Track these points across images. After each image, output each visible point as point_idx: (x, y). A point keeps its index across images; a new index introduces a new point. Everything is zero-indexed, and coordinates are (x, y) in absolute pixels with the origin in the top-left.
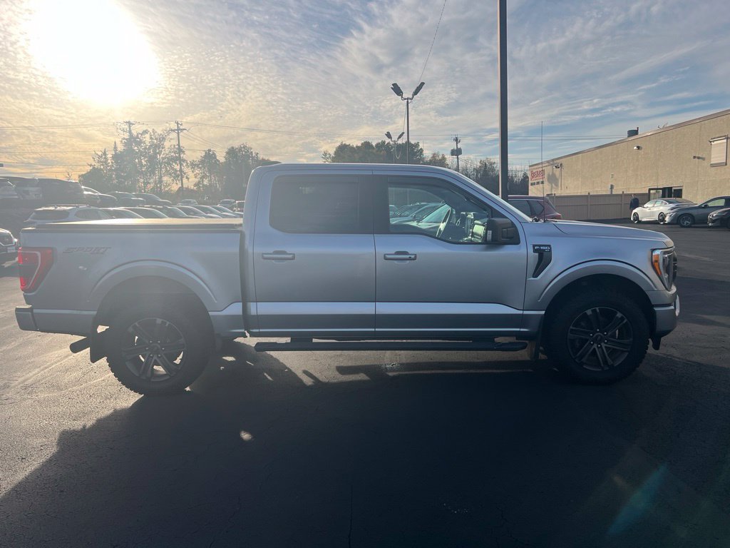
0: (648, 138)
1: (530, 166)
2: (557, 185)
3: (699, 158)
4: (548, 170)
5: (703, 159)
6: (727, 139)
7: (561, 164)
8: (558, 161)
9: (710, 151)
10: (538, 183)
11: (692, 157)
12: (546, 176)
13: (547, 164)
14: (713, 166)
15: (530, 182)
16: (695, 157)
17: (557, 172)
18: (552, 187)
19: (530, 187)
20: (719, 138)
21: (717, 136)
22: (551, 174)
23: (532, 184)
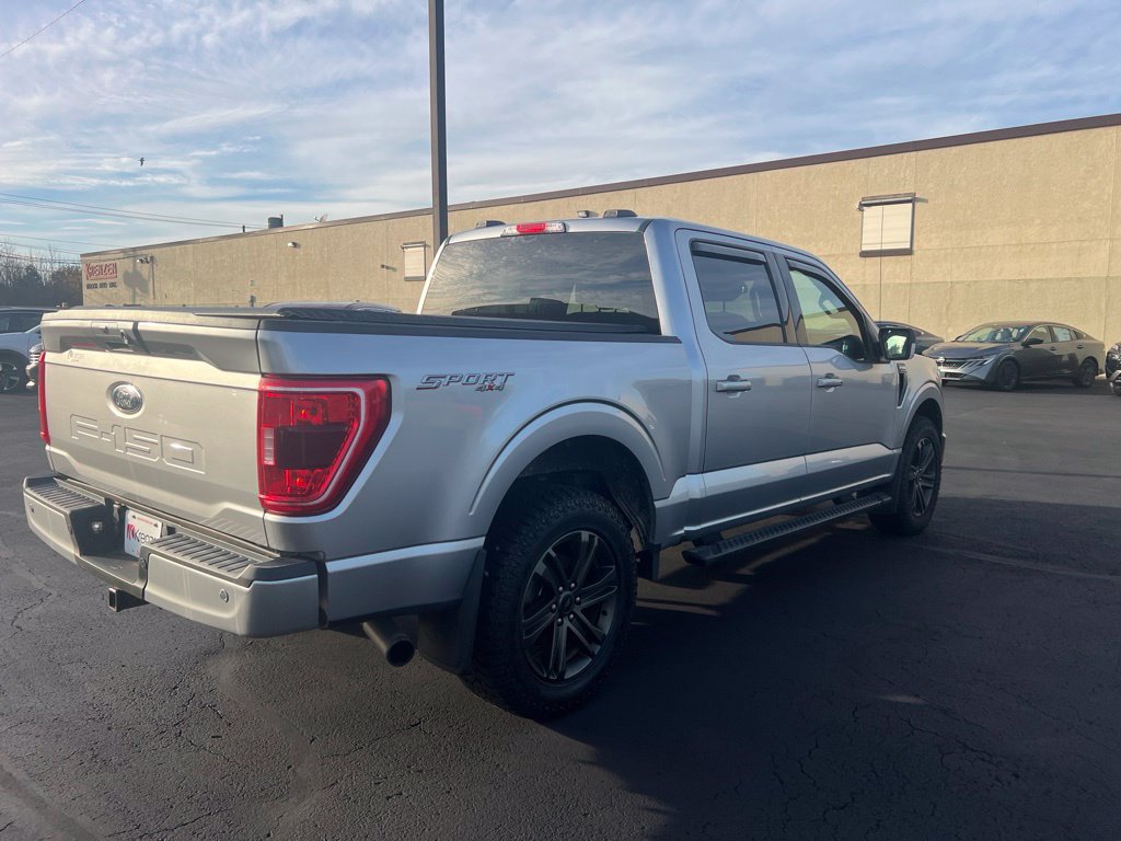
0: (309, 232)
1: (82, 255)
2: (145, 290)
3: (388, 268)
4: (125, 265)
5: (394, 270)
6: (425, 246)
7: (152, 258)
8: (144, 252)
9: (403, 259)
10: (103, 285)
11: (379, 266)
12: (120, 275)
13: (121, 255)
14: (408, 279)
15: (85, 282)
16: (383, 266)
17: (145, 269)
18: (135, 293)
19: (86, 291)
20: (415, 244)
21: (411, 241)
22: (131, 271)
23: (89, 287)
